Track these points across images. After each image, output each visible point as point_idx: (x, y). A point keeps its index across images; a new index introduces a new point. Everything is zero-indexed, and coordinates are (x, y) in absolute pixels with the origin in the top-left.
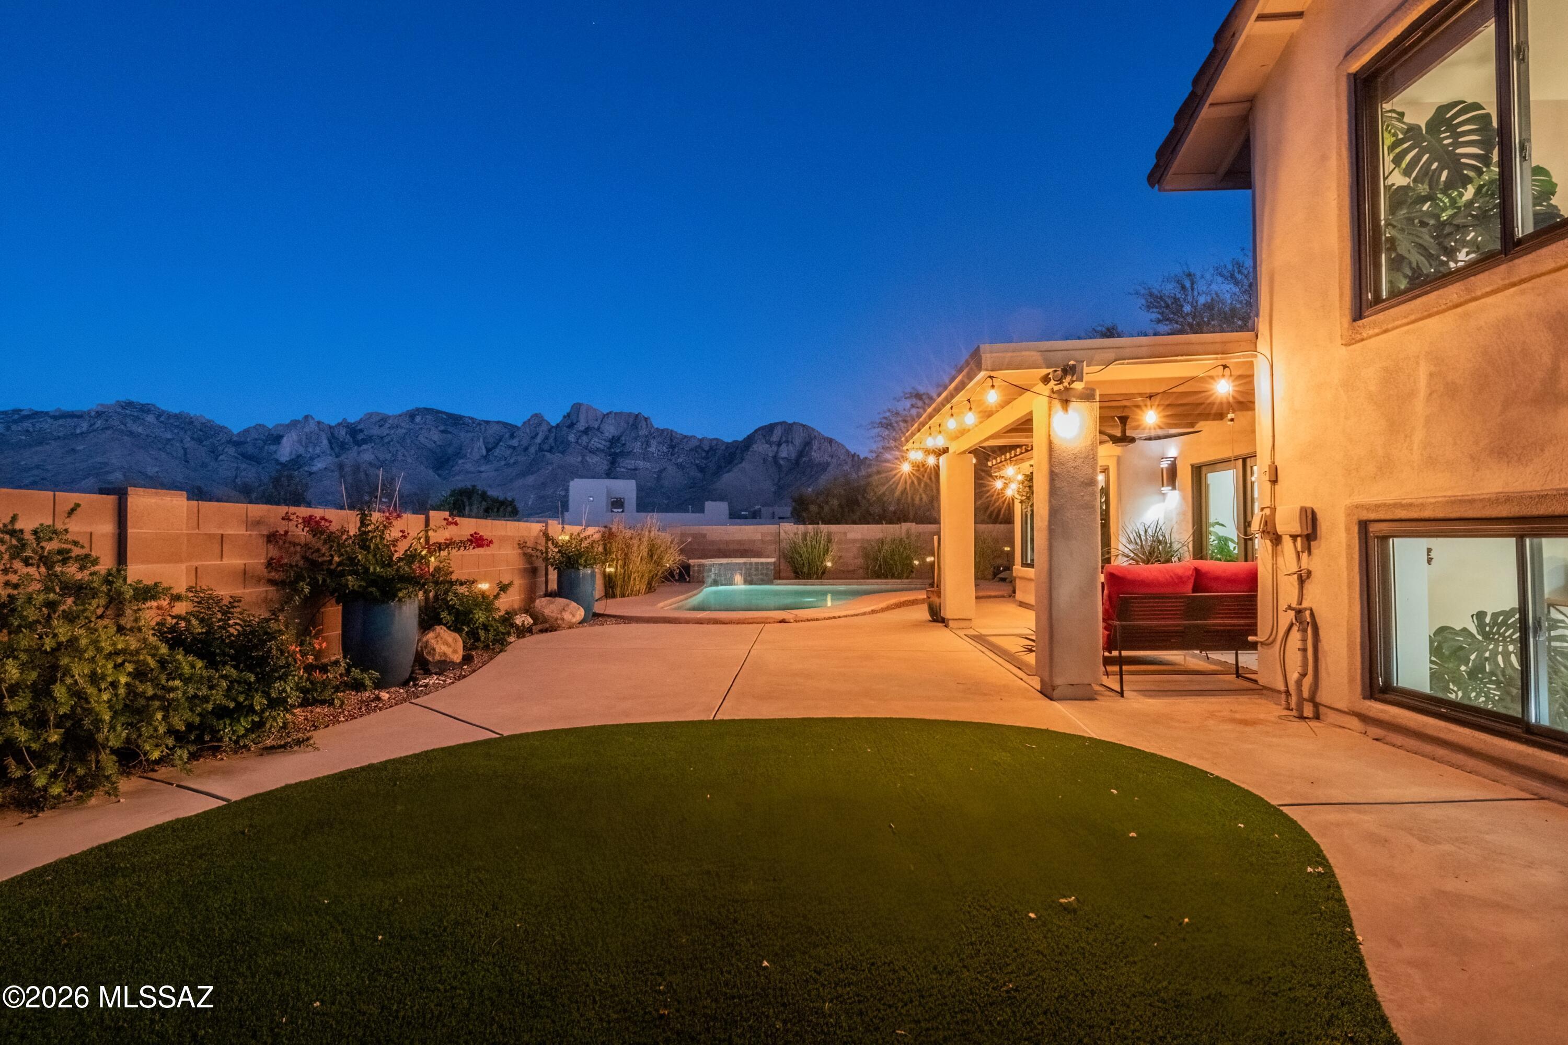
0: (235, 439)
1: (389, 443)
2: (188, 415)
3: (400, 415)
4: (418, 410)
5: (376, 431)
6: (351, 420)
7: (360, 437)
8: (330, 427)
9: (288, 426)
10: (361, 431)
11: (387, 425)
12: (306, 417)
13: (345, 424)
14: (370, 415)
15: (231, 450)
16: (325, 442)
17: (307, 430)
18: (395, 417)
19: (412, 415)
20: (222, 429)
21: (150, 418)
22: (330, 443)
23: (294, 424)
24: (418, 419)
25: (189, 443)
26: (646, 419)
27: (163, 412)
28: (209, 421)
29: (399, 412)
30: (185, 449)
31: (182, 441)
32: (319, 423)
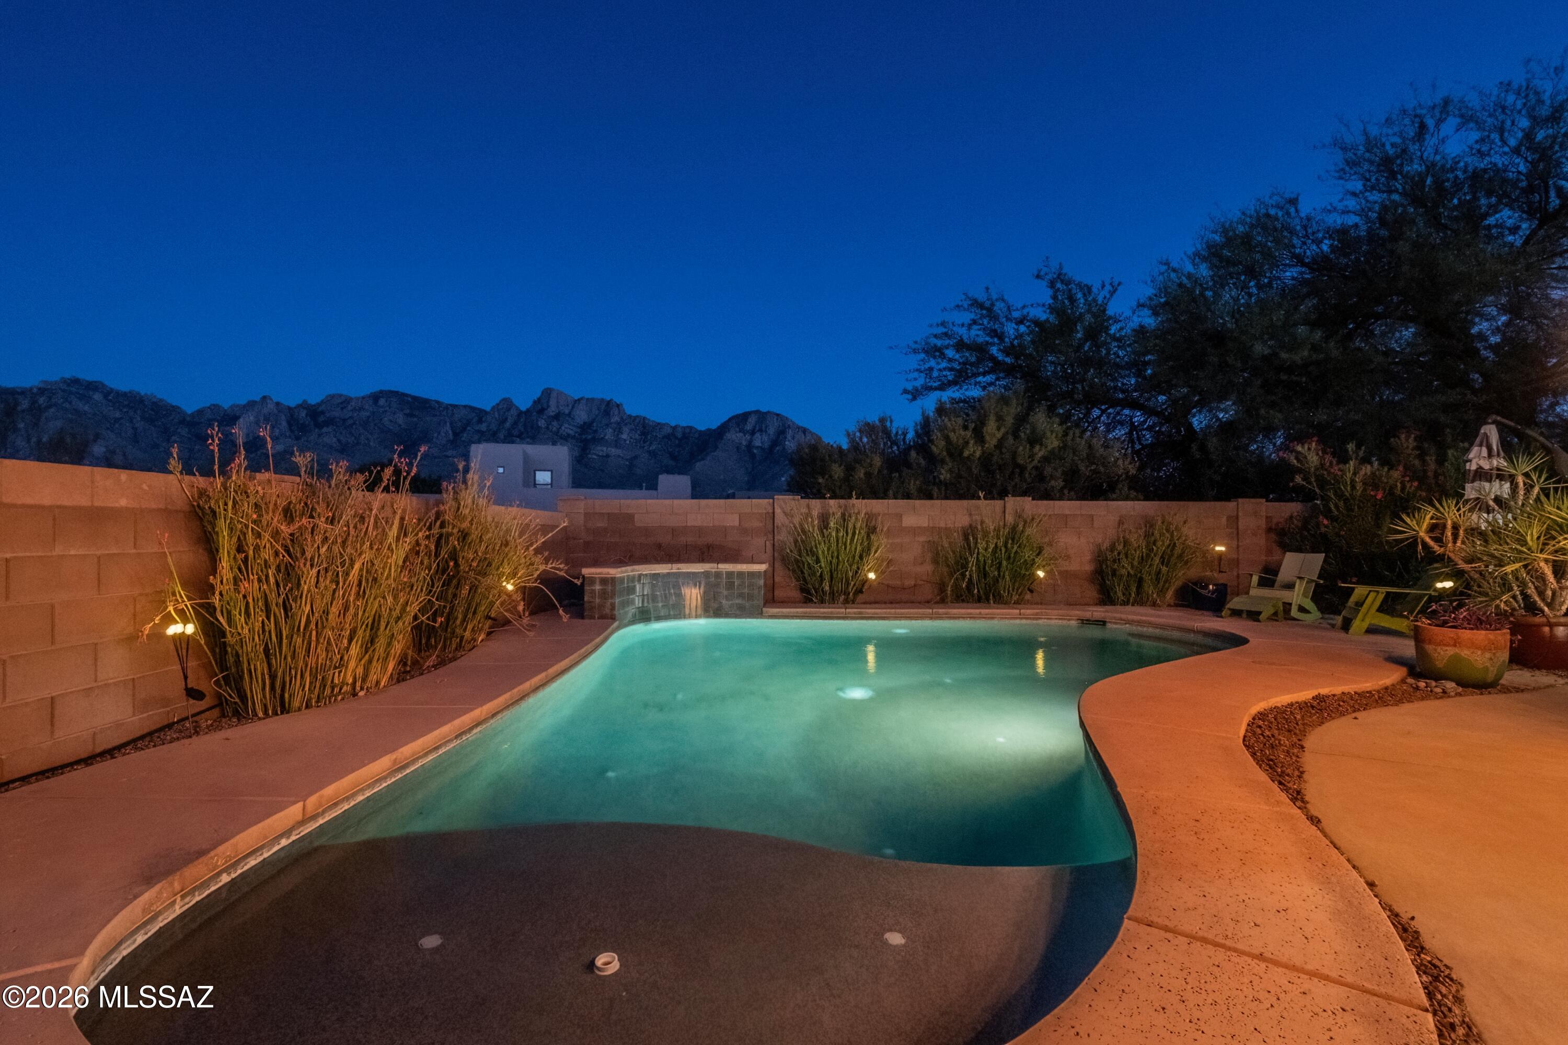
0: (188, 419)
1: (351, 425)
2: (139, 394)
3: (363, 398)
4: (381, 392)
5: (337, 413)
6: (313, 400)
7: (321, 419)
8: (289, 408)
9: (244, 406)
10: (323, 413)
11: (350, 408)
12: (264, 398)
13: (304, 405)
14: (333, 396)
15: (184, 431)
16: (284, 424)
17: (265, 411)
18: (357, 399)
19: (376, 397)
20: (175, 409)
21: (97, 396)
22: (289, 423)
23: (251, 404)
24: (382, 402)
25: (140, 424)
26: (618, 406)
27: (111, 391)
28: (161, 400)
29: (362, 394)
30: (135, 429)
31: (131, 422)
32: (278, 404)
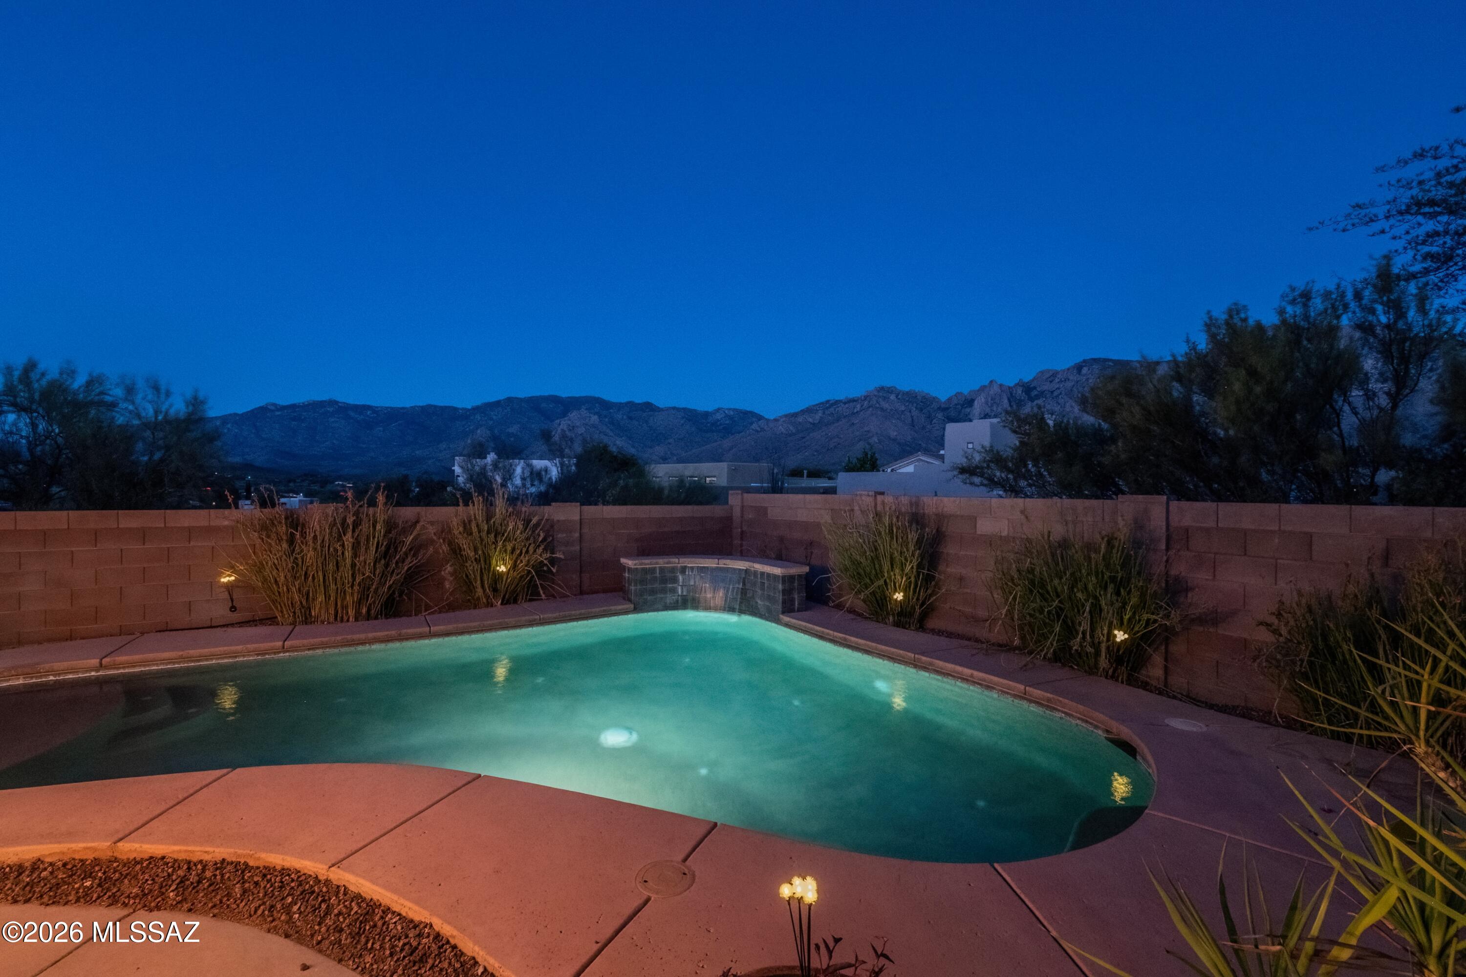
0: (943, 406)
1: (1057, 396)
2: (914, 391)
3: (1068, 369)
4: (1084, 361)
5: (1047, 387)
6: (1027, 378)
7: (1034, 393)
8: (1009, 388)
9: (978, 391)
10: (1035, 388)
11: (1057, 380)
12: (991, 382)
13: (1021, 384)
14: (1042, 372)
15: (940, 415)
16: (1006, 401)
17: (992, 392)
18: (1064, 371)
19: (1079, 368)
20: (935, 399)
21: (893, 397)
22: (1009, 400)
23: (983, 388)
24: (1085, 370)
25: (915, 413)
27: (900, 391)
28: (927, 394)
29: (1067, 366)
30: (912, 417)
31: (910, 412)
32: (1001, 385)
